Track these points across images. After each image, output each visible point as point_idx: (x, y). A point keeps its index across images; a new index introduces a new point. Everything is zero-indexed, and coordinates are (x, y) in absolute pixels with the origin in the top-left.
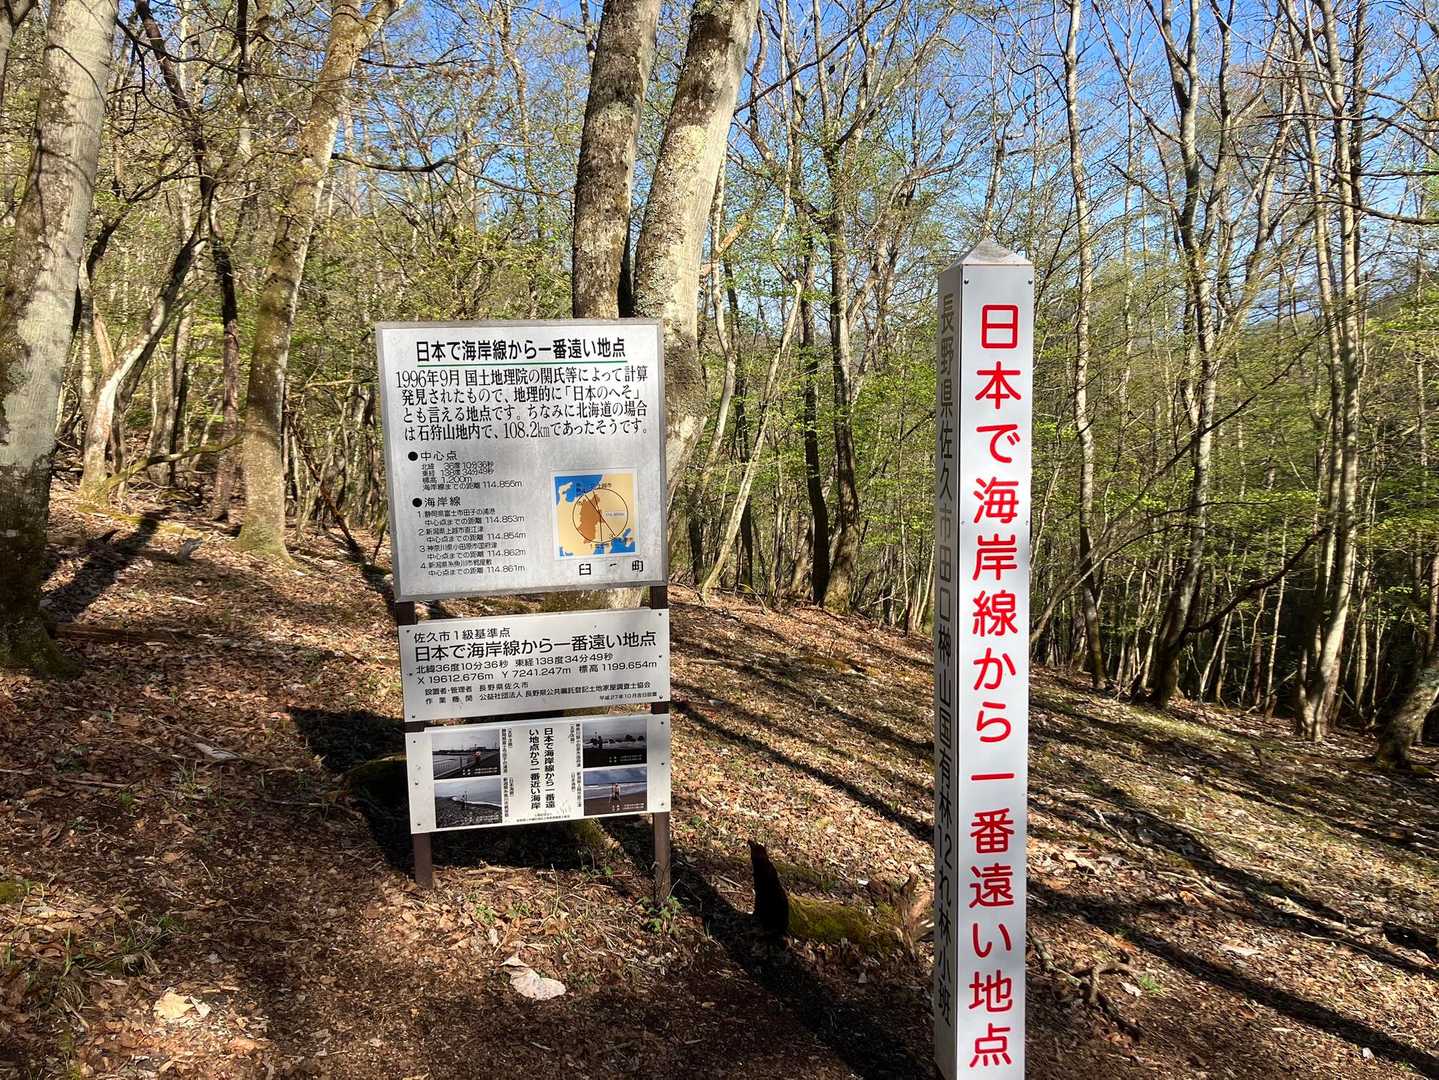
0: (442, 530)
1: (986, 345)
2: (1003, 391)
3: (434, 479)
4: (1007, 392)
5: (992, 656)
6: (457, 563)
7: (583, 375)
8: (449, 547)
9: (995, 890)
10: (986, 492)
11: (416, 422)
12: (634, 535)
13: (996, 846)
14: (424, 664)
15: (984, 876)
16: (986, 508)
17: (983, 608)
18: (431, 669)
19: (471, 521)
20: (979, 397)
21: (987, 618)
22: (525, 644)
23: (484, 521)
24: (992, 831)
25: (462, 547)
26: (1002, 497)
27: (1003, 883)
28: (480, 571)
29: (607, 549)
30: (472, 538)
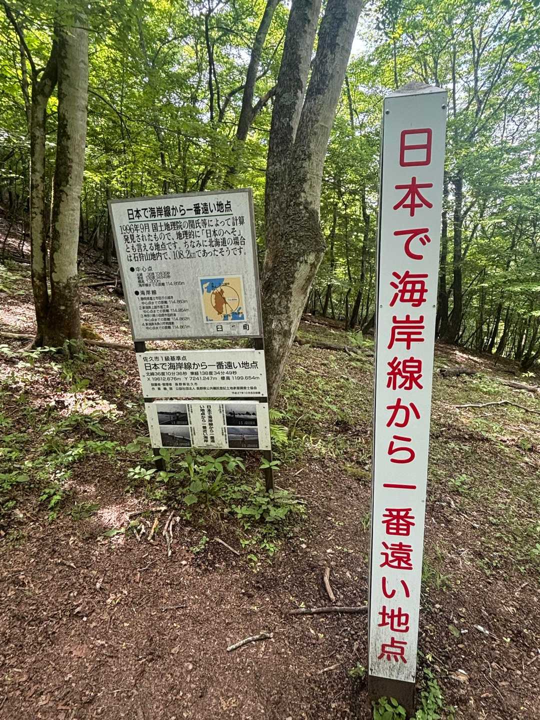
0: (150, 307)
1: (403, 164)
2: (418, 201)
3: (143, 282)
4: (420, 202)
5: (401, 404)
6: (158, 324)
7: (211, 223)
8: (154, 315)
9: (399, 559)
10: (400, 283)
11: (132, 252)
12: (243, 311)
13: (401, 532)
14: (149, 371)
15: (391, 549)
16: (400, 294)
17: (395, 369)
18: (152, 374)
19: (162, 302)
20: (396, 208)
21: (398, 377)
22: (194, 364)
23: (168, 302)
24: (398, 521)
25: (160, 315)
26: (414, 287)
27: (405, 555)
28: (169, 327)
29: (230, 318)
30: (164, 311)
